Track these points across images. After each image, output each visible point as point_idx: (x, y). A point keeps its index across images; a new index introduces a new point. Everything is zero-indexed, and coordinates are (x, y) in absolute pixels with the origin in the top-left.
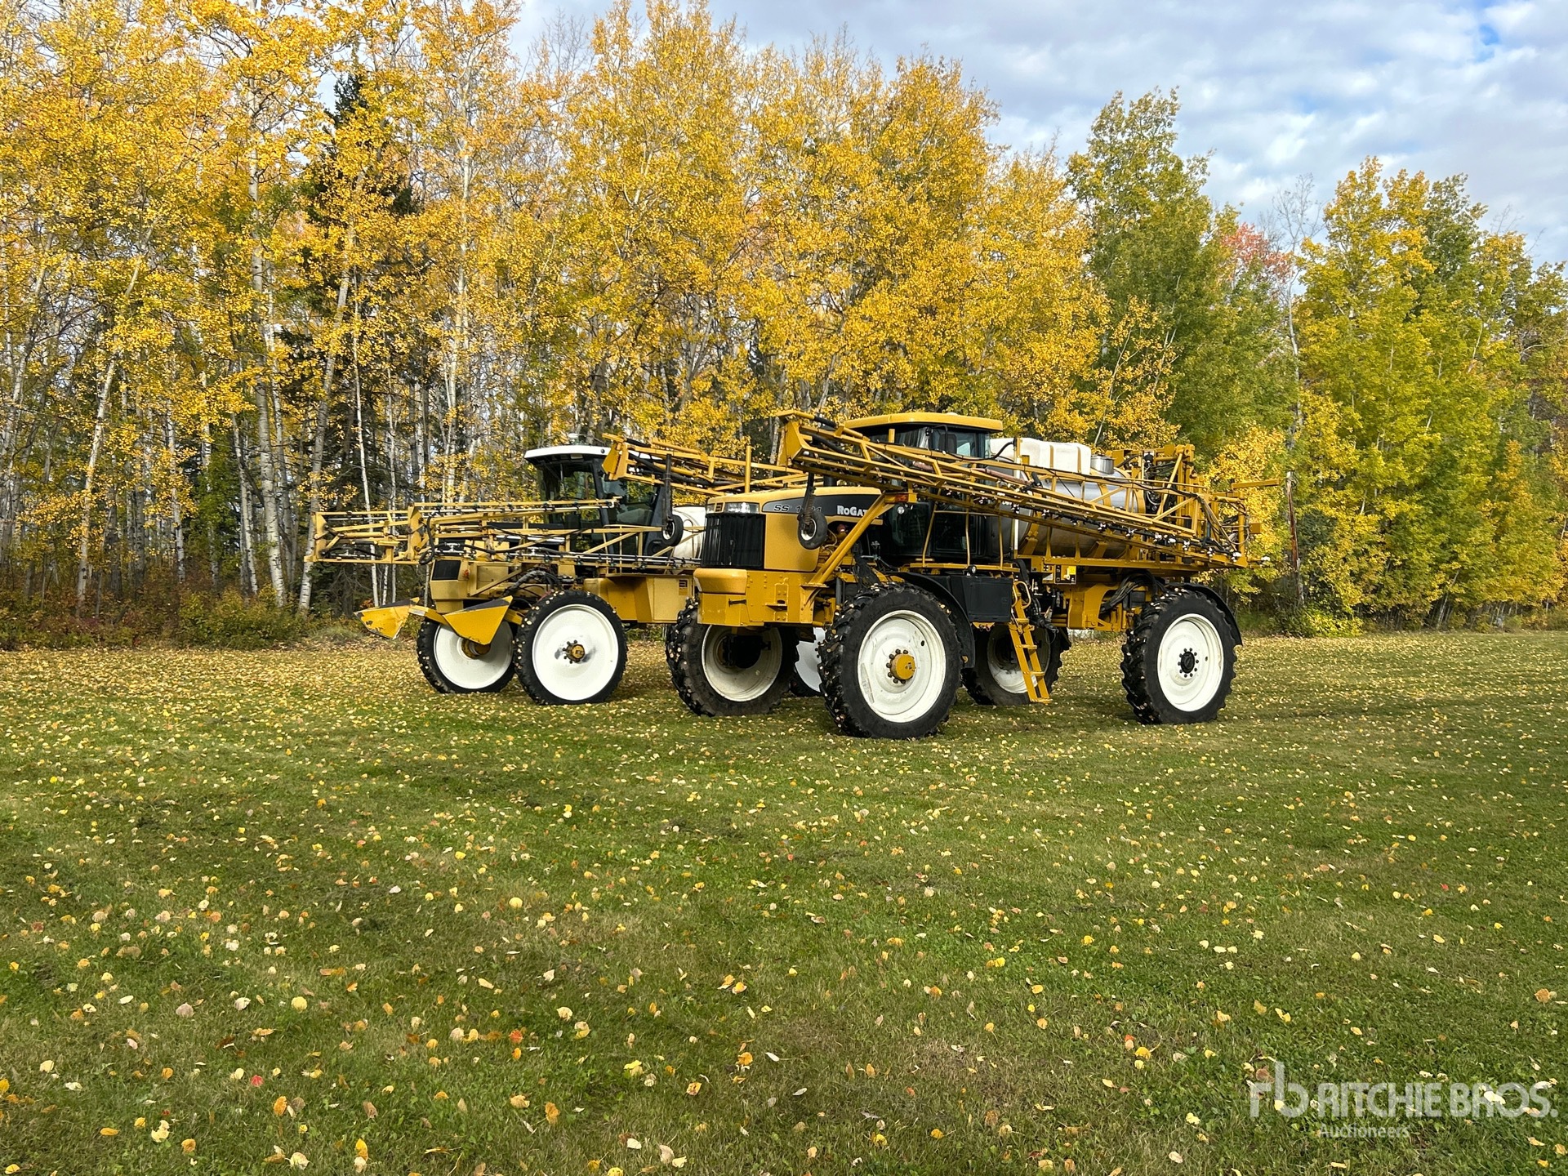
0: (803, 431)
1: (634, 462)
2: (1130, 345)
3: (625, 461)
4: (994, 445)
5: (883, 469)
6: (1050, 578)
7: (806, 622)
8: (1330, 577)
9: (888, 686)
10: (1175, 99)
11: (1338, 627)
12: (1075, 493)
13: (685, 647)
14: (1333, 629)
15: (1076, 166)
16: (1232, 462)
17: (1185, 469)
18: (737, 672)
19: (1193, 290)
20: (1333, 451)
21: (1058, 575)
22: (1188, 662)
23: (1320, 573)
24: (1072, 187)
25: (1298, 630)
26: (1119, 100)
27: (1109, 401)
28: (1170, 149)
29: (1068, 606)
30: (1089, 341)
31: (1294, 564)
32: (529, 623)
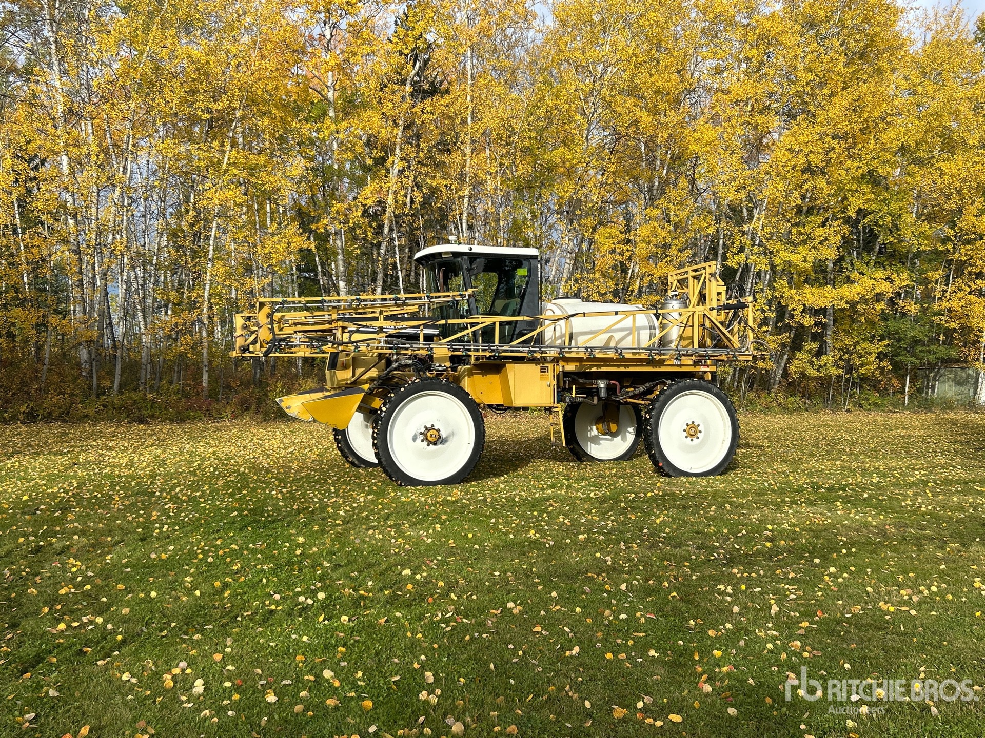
32: (384, 409)
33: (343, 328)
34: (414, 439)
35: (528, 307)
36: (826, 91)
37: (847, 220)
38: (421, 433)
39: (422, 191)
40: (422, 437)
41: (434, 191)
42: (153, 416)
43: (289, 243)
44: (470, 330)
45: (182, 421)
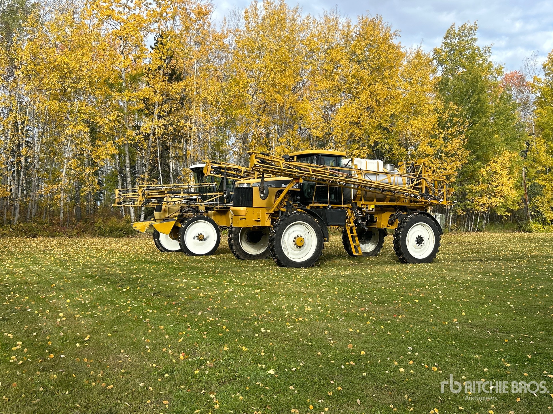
0: (256, 158)
1: (213, 170)
2: (451, 121)
3: (210, 169)
4: (344, 161)
5: (288, 171)
6: (364, 209)
7: (268, 226)
8: (541, 209)
9: (294, 249)
10: (476, 25)
11: (544, 228)
12: (373, 178)
13: (233, 235)
14: (542, 229)
15: (437, 52)
16: (495, 164)
17: (425, 168)
18: (254, 244)
19: (476, 98)
20: (543, 159)
21: (367, 208)
22: (420, 240)
23: (536, 207)
24: (436, 60)
25: (526, 230)
26: (454, 26)
27: (443, 142)
28: (475, 44)
29: (376, 220)
30: (434, 119)
31: (526, 204)
32: (183, 227)
34: (194, 238)
38: (197, 236)
39: (173, 127)
44: (214, 198)
45: (53, 237)
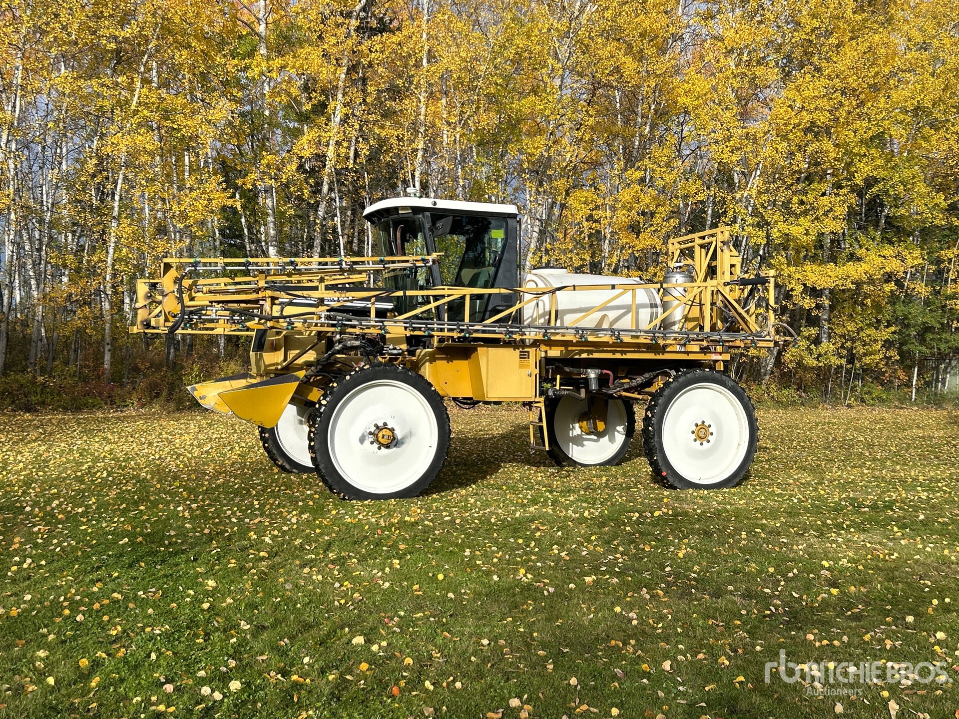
32: (324, 402)
33: (273, 299)
34: (362, 440)
35: (504, 277)
36: (833, 40)
37: (854, 189)
38: (370, 433)
39: (368, 142)
40: (371, 438)
41: (382, 142)
42: (43, 403)
43: (210, 200)
44: (433, 305)
45: (78, 409)
